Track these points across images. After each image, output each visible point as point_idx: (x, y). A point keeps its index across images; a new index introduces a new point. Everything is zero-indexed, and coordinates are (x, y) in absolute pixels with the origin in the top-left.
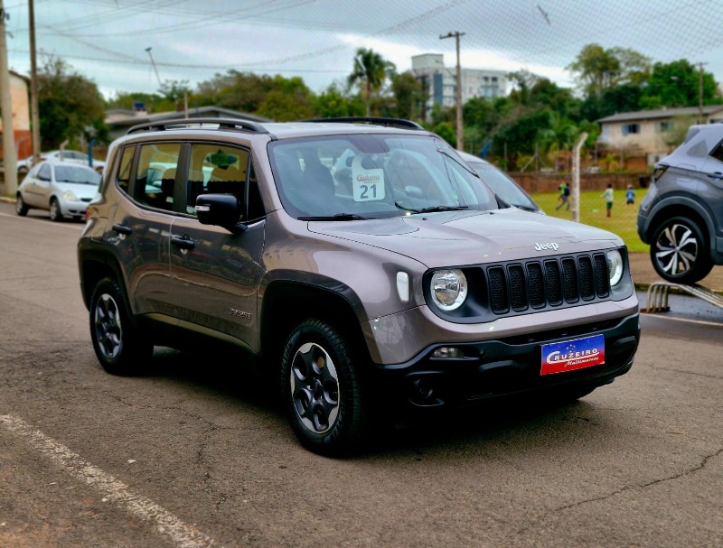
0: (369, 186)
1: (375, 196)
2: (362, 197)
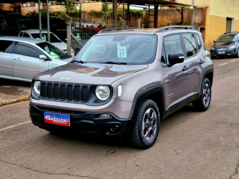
0: (122, 52)
1: (124, 56)
2: (120, 56)
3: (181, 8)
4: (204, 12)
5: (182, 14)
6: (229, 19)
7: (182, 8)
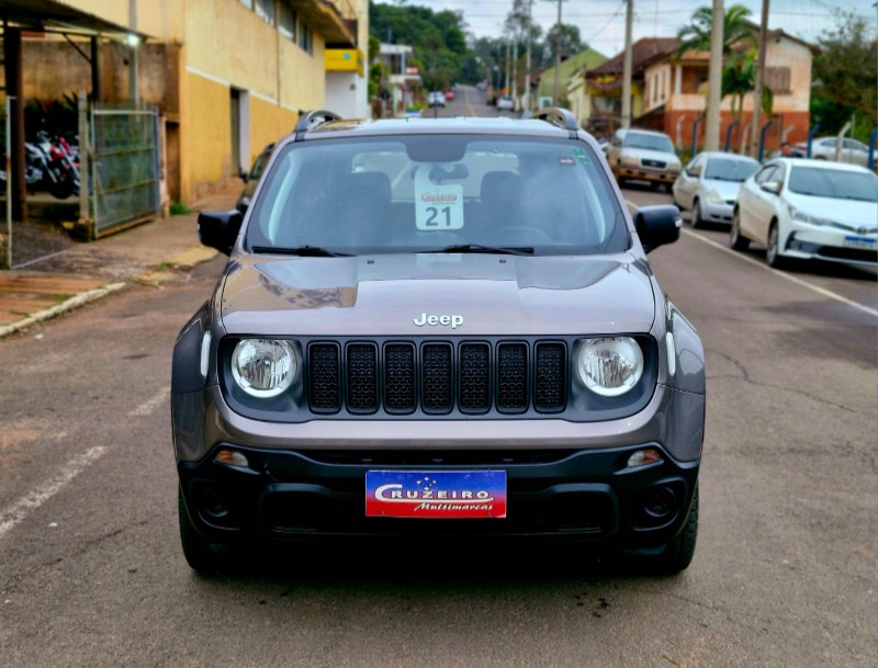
0: (440, 208)
1: (448, 223)
2: (428, 223)
3: (88, 40)
4: (170, 60)
5: (94, 62)
6: (236, 94)
7: (94, 38)
